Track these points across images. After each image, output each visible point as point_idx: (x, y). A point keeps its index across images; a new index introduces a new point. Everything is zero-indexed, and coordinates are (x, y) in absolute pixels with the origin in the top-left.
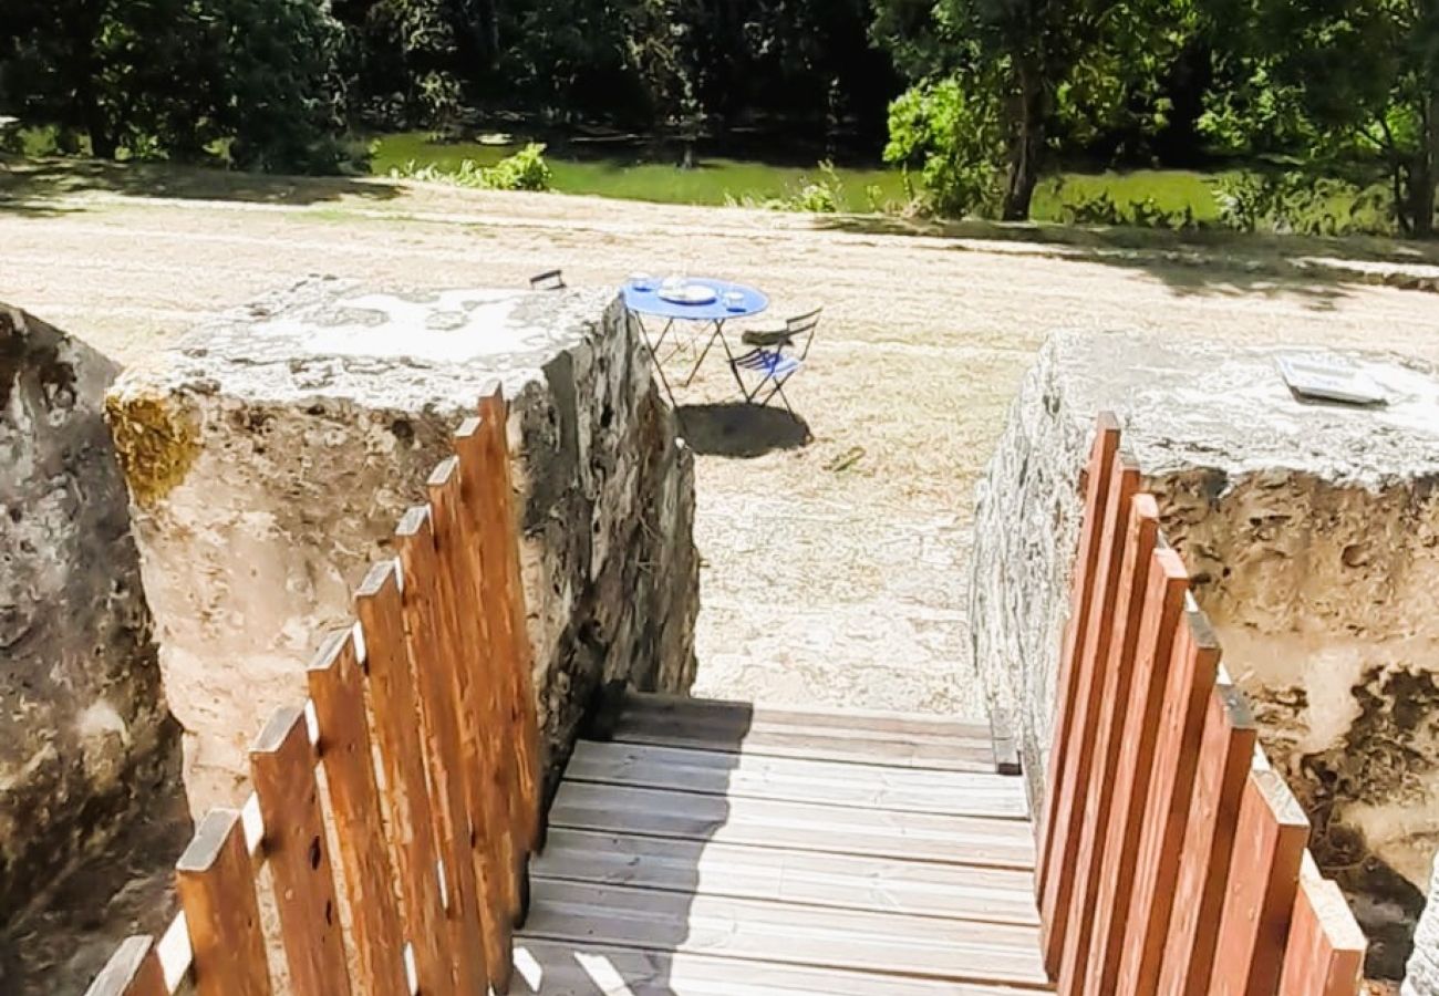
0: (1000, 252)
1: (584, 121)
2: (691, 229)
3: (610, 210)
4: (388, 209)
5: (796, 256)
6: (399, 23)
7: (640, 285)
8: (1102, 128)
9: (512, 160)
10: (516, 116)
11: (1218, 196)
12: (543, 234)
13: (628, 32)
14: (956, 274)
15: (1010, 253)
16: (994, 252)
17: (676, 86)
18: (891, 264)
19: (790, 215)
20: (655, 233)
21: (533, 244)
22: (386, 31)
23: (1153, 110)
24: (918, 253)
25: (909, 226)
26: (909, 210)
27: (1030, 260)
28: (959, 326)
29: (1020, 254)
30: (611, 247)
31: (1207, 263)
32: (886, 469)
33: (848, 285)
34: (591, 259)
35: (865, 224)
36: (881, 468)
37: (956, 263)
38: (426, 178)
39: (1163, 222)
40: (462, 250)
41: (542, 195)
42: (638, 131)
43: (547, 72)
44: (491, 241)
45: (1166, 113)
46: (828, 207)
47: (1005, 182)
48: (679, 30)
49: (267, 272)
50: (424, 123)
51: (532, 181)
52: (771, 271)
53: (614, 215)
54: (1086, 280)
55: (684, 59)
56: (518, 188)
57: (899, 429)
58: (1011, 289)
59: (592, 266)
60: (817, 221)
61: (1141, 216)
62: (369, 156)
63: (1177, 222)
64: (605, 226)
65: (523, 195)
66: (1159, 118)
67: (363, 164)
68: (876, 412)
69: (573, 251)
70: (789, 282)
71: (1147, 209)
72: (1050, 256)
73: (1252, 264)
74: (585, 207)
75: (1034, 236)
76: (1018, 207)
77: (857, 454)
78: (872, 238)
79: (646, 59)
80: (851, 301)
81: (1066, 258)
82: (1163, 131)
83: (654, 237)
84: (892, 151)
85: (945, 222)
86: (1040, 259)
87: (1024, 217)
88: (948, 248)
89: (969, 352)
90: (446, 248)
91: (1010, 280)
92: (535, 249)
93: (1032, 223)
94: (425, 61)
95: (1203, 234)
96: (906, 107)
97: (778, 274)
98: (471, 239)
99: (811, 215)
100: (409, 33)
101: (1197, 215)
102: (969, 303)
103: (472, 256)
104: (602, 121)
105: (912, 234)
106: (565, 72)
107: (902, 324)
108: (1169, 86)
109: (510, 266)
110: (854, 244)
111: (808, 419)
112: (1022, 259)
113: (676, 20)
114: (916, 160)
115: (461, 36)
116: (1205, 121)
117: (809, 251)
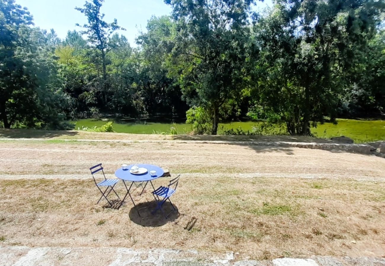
0: (215, 143)
1: (124, 116)
2: (144, 141)
3: (126, 136)
4: (73, 138)
5: (169, 147)
6: (85, 98)
7: (125, 168)
8: (229, 115)
9: (105, 126)
10: (110, 115)
12: (109, 144)
13: (133, 99)
14: (206, 150)
16: (213, 143)
17: (142, 108)
18: (191, 148)
19: (166, 135)
20: (136, 142)
21: (106, 146)
22: (83, 99)
23: (237, 111)
24: (196, 144)
25: (193, 137)
26: (192, 133)
27: (222, 145)
28: (210, 165)
29: (219, 143)
30: (124, 147)
31: (259, 144)
32: (205, 227)
33: (182, 155)
34: (119, 151)
35: (183, 137)
36: (203, 226)
37: (206, 147)
38: (86, 130)
39: (244, 134)
40: (87, 149)
41: (111, 133)
42: (135, 118)
43: (117, 107)
44: (95, 146)
45: (240, 112)
46: (176, 133)
47: (212, 127)
48: (143, 98)
49: (29, 159)
50: (91, 117)
51: (109, 130)
52: (163, 151)
53: (127, 137)
54: (235, 149)
55: (144, 103)
56: (106, 132)
57: (205, 208)
58: (220, 153)
59: (120, 152)
60: (172, 137)
61: (239, 132)
62: (75, 125)
63: (247, 134)
64: (125, 141)
65: (109, 133)
66: (239, 113)
67: (72, 127)
68: (197, 201)
69: (116, 148)
70: (168, 155)
71: (240, 131)
72: (225, 144)
73: (269, 144)
74: (120, 136)
75: (219, 139)
76: (214, 132)
77: (194, 220)
78: (186, 141)
79: (136, 104)
80: (183, 159)
81: (229, 144)
82: (240, 115)
83: (135, 143)
84: (188, 121)
85: (200, 136)
86: (224, 145)
87: (216, 134)
88: (203, 143)
89: (217, 175)
90: (83, 149)
91: (219, 150)
92: (105, 148)
93: (218, 135)
94: (91, 105)
95: (252, 136)
96: (190, 112)
97: (165, 152)
98: (90, 146)
99: (171, 135)
100: (87, 100)
101: (250, 132)
102: (211, 158)
103: (89, 151)
104: (128, 116)
105: (194, 139)
106: (120, 106)
107: (197, 165)
108: (240, 107)
109: (98, 153)
110: (182, 143)
111: (177, 206)
112: (220, 145)
113: (142, 96)
114: (192, 122)
115: (99, 100)
116: (248, 114)
117: (172, 145)
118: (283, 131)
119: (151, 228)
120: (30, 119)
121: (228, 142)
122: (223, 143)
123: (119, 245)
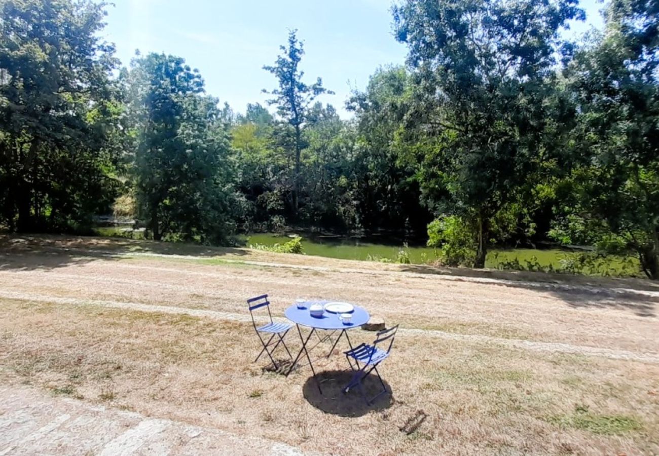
0: (478, 282)
1: (324, 231)
2: (349, 270)
3: (322, 261)
4: (240, 259)
5: (391, 283)
6: (267, 200)
7: (301, 306)
8: (511, 234)
9: (289, 243)
10: (302, 229)
11: (560, 260)
12: (291, 271)
13: (339, 203)
14: (460, 292)
15: (482, 283)
16: (475, 282)
17: (354, 219)
18: (433, 287)
19: (390, 264)
20: (334, 271)
21: (285, 275)
22: (263, 203)
23: (528, 227)
24: (443, 282)
25: (437, 270)
26: (437, 263)
27: (492, 286)
28: (466, 319)
29: (487, 283)
30: (315, 277)
31: (573, 290)
32: (441, 434)
33: (413, 297)
34: (306, 282)
35: (420, 269)
36: (437, 431)
37: (460, 287)
38: (261, 249)
39: (541, 270)
40: (256, 277)
41: (299, 256)
42: (342, 234)
43: (313, 216)
44: (269, 273)
45: (535, 229)
46: (408, 262)
47: (474, 253)
48: (355, 203)
49: (174, 284)
50: (273, 231)
51: (297, 250)
52: (380, 290)
53: (322, 263)
54: (520, 296)
55: (357, 211)
56: (291, 252)
57: (447, 397)
58: (487, 300)
59: (306, 285)
60: (401, 267)
61: (531, 267)
62: (246, 241)
63: (547, 270)
64: (317, 268)
65: (295, 255)
66: (531, 230)
67: (244, 244)
68: (430, 381)
69: (300, 278)
70: (387, 295)
71: (533, 263)
72: (500, 284)
73: (596, 291)
74: (313, 260)
75: (489, 275)
76: (480, 263)
77: (421, 417)
78: (423, 275)
79: (345, 213)
80: (415, 305)
81: (508, 286)
82: (533, 235)
83: (334, 273)
84: (430, 242)
85: (452, 268)
86: (496, 286)
87: (483, 267)
88: (455, 280)
89: (475, 338)
90: (251, 276)
91: (485, 295)
92: (285, 277)
93: (486, 269)
94: (274, 212)
95: (558, 275)
96: (434, 226)
97: (383, 291)
98: (262, 272)
99: (398, 264)
100: (269, 203)
101: (555, 268)
102: (469, 307)
103: (259, 279)
104: (330, 231)
105: (439, 273)
106: (318, 215)
107: (439, 318)
108: (535, 219)
109: (272, 284)
110: (415, 277)
112: (488, 285)
113: (355, 199)
114: (439, 245)
115: (286, 204)
116: (551, 233)
117: (397, 280)
118: (630, 271)
119: (338, 417)
120: (187, 229)
121: (506, 282)
122: (494, 284)
123: (279, 439)
